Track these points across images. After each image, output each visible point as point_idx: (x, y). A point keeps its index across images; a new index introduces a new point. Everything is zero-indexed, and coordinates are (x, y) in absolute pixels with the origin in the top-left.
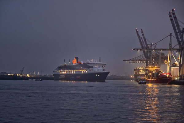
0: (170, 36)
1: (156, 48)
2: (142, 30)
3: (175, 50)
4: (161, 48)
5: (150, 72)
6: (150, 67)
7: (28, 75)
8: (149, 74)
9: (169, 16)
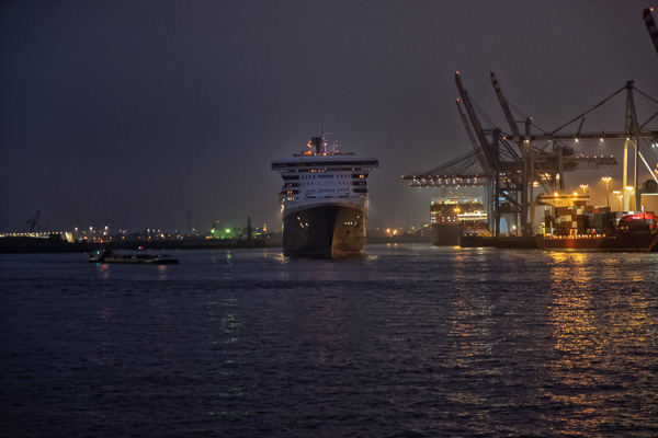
0: (626, 90)
1: (582, 132)
2: (492, 75)
3: (649, 135)
4: (600, 131)
5: (564, 211)
6: (556, 194)
7: (69, 237)
8: (559, 220)
9: (644, 22)
